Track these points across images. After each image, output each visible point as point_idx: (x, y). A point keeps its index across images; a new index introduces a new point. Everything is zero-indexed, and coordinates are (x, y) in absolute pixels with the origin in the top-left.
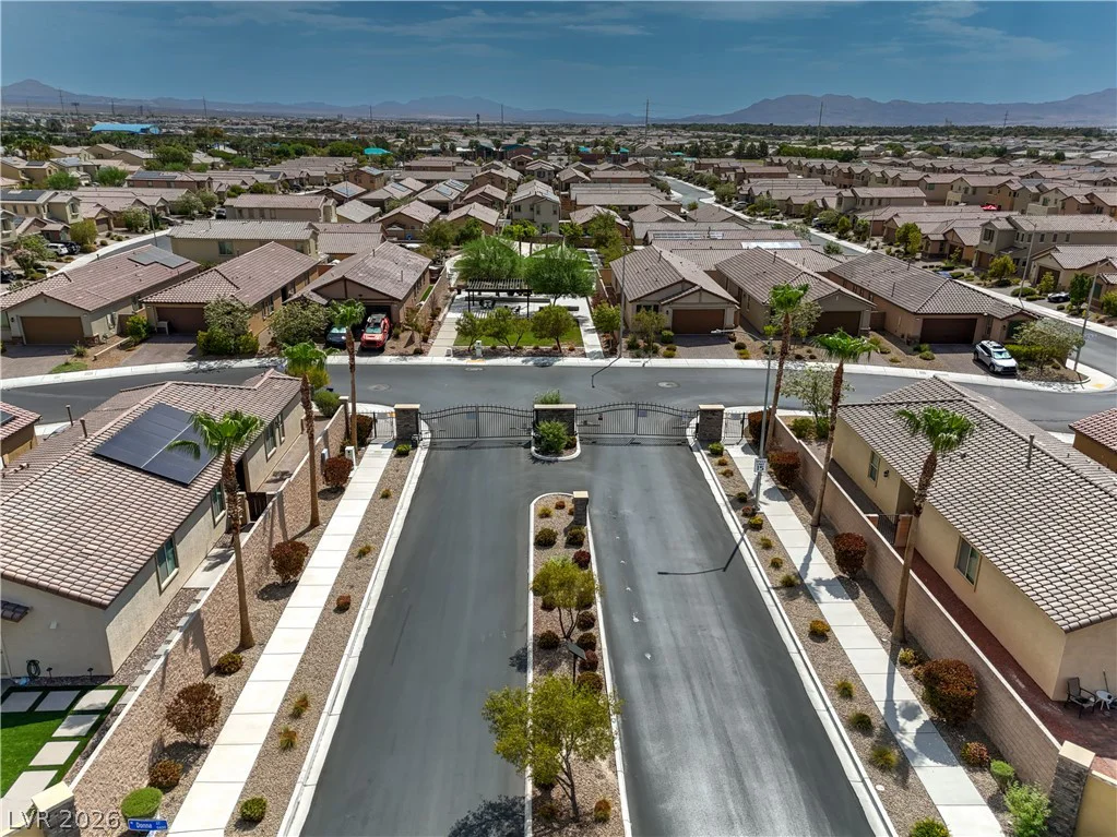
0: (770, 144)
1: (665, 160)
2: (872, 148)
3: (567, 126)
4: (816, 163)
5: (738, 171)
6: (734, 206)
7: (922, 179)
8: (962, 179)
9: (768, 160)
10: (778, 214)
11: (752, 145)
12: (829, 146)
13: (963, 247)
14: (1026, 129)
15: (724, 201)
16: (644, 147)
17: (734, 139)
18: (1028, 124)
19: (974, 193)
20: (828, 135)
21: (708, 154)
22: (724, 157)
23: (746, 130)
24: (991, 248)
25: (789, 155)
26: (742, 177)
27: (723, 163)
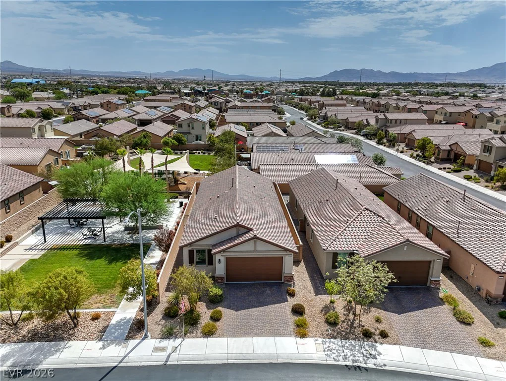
0: (337, 89)
1: (286, 97)
2: (385, 92)
3: (246, 82)
4: (361, 99)
5: (320, 102)
6: (317, 122)
7: (419, 107)
8: (443, 108)
9: (336, 97)
10: (341, 127)
11: (329, 90)
12: (365, 91)
13: (465, 155)
14: (452, 84)
15: (312, 119)
16: (278, 90)
17: (321, 87)
18: (453, 82)
19: (450, 116)
20: (364, 86)
21: (307, 94)
22: (316, 95)
23: (326, 83)
24: (490, 158)
25: (347, 94)
26: (322, 106)
27: (313, 98)
